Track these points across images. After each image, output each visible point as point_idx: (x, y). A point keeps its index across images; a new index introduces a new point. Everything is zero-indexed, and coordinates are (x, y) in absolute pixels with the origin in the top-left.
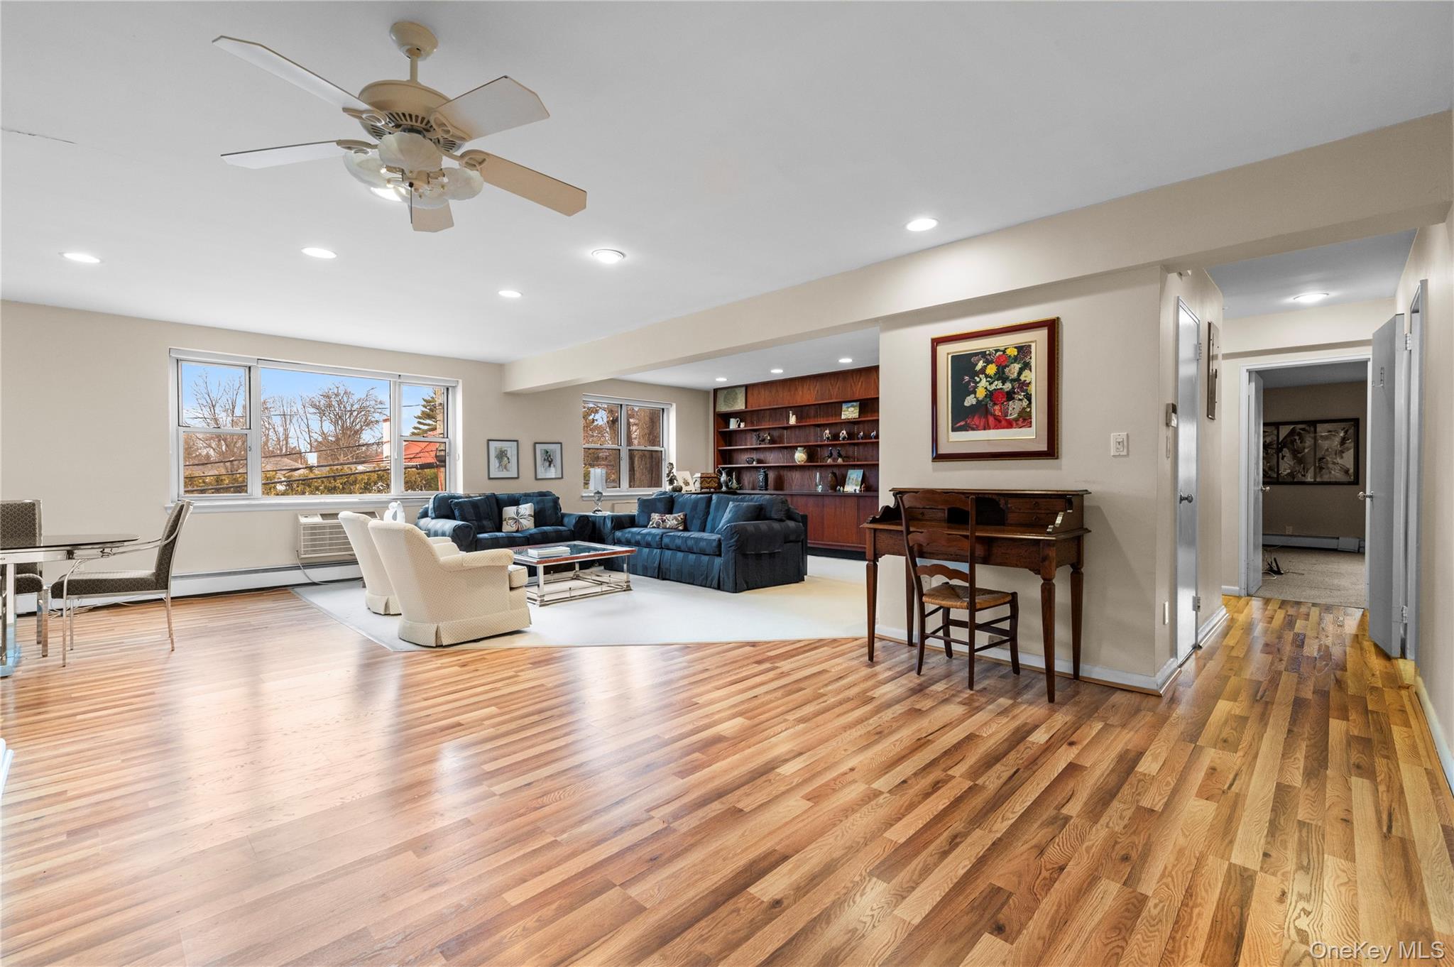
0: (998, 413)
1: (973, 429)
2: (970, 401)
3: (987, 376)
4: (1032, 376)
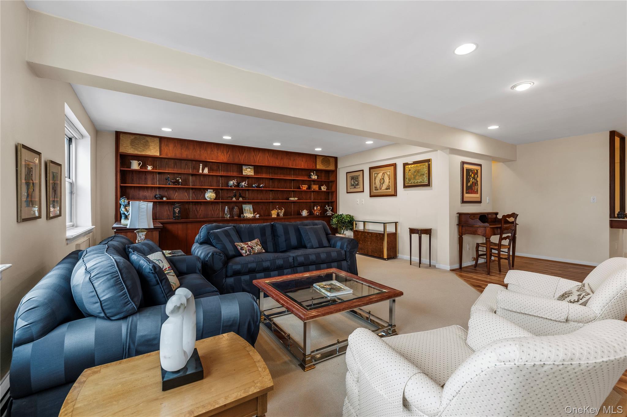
0: (474, 189)
1: (470, 193)
2: (469, 185)
3: (472, 177)
4: (479, 179)
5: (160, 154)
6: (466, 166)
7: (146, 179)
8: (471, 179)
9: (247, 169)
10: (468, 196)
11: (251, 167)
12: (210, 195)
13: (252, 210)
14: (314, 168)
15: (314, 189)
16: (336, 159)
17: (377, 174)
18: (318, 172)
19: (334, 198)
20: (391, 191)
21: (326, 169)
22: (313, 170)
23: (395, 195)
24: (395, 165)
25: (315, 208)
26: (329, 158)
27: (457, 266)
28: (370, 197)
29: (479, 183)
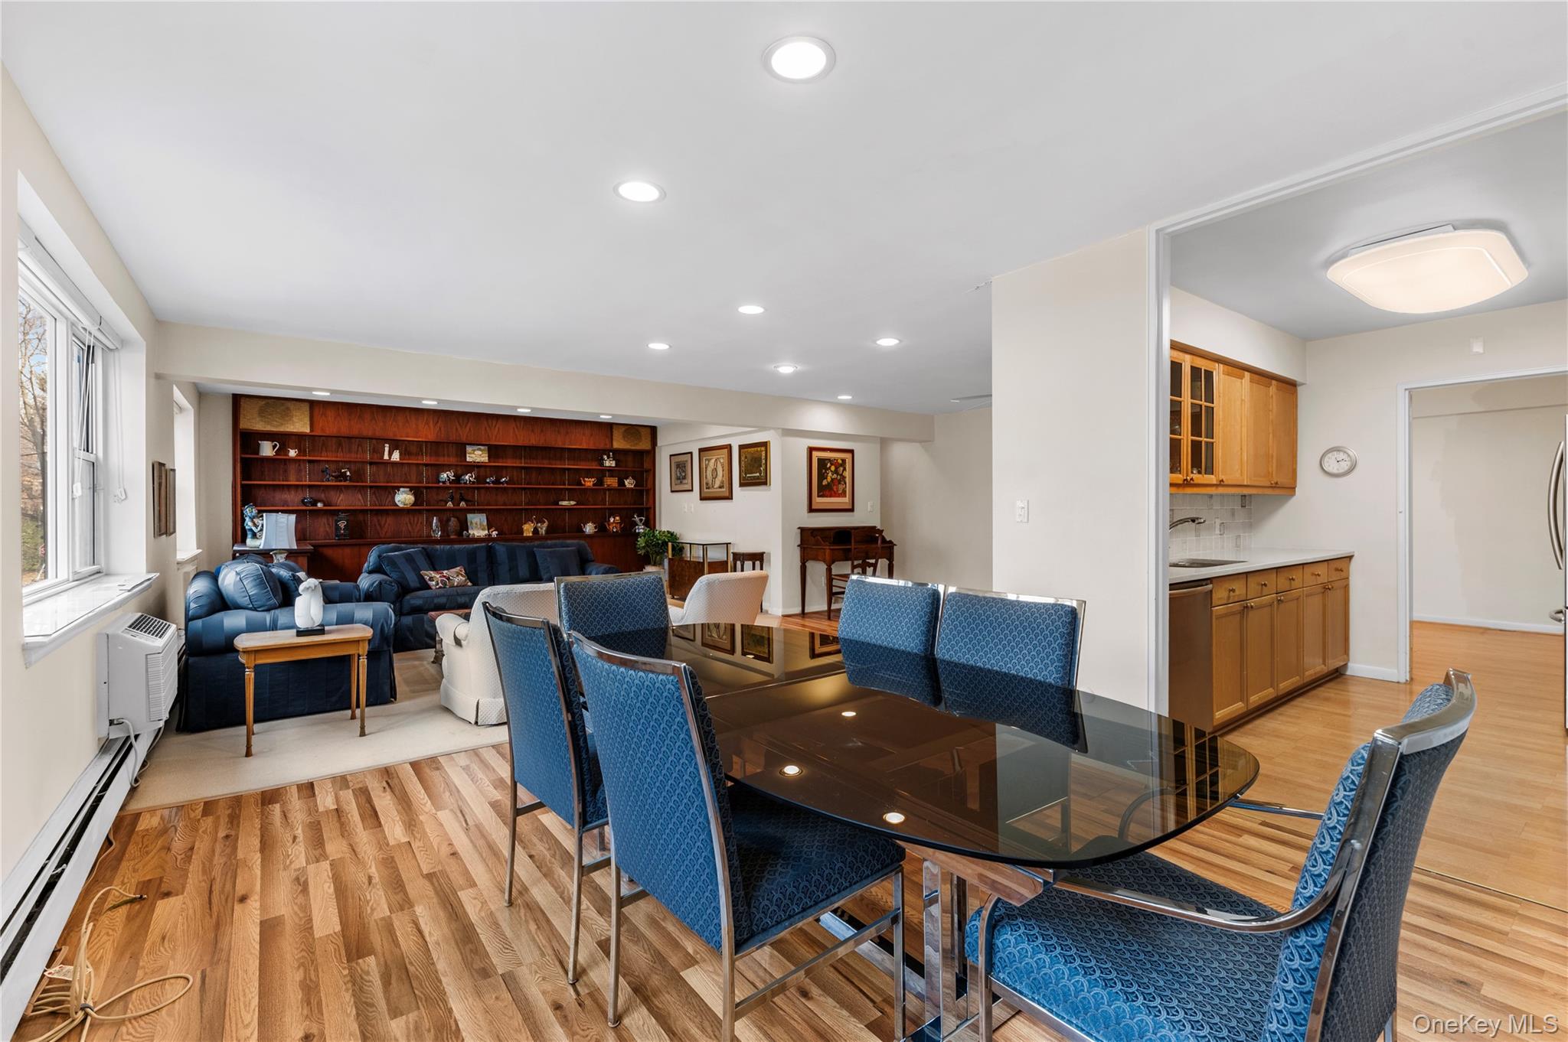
0: (835, 490)
1: (827, 497)
2: (825, 482)
3: (832, 471)
4: (847, 474)
5: (311, 431)
6: (815, 454)
7: (285, 471)
8: (830, 474)
9: (474, 450)
10: (819, 501)
11: (482, 448)
12: (404, 498)
13: (485, 523)
14: (608, 447)
15: (608, 485)
16: (653, 431)
17: (709, 460)
18: (617, 454)
19: (651, 501)
20: (725, 491)
21: (633, 448)
22: (606, 452)
23: (730, 497)
24: (729, 447)
25: (612, 520)
26: (640, 429)
27: (798, 610)
28: (701, 499)
29: (848, 480)
